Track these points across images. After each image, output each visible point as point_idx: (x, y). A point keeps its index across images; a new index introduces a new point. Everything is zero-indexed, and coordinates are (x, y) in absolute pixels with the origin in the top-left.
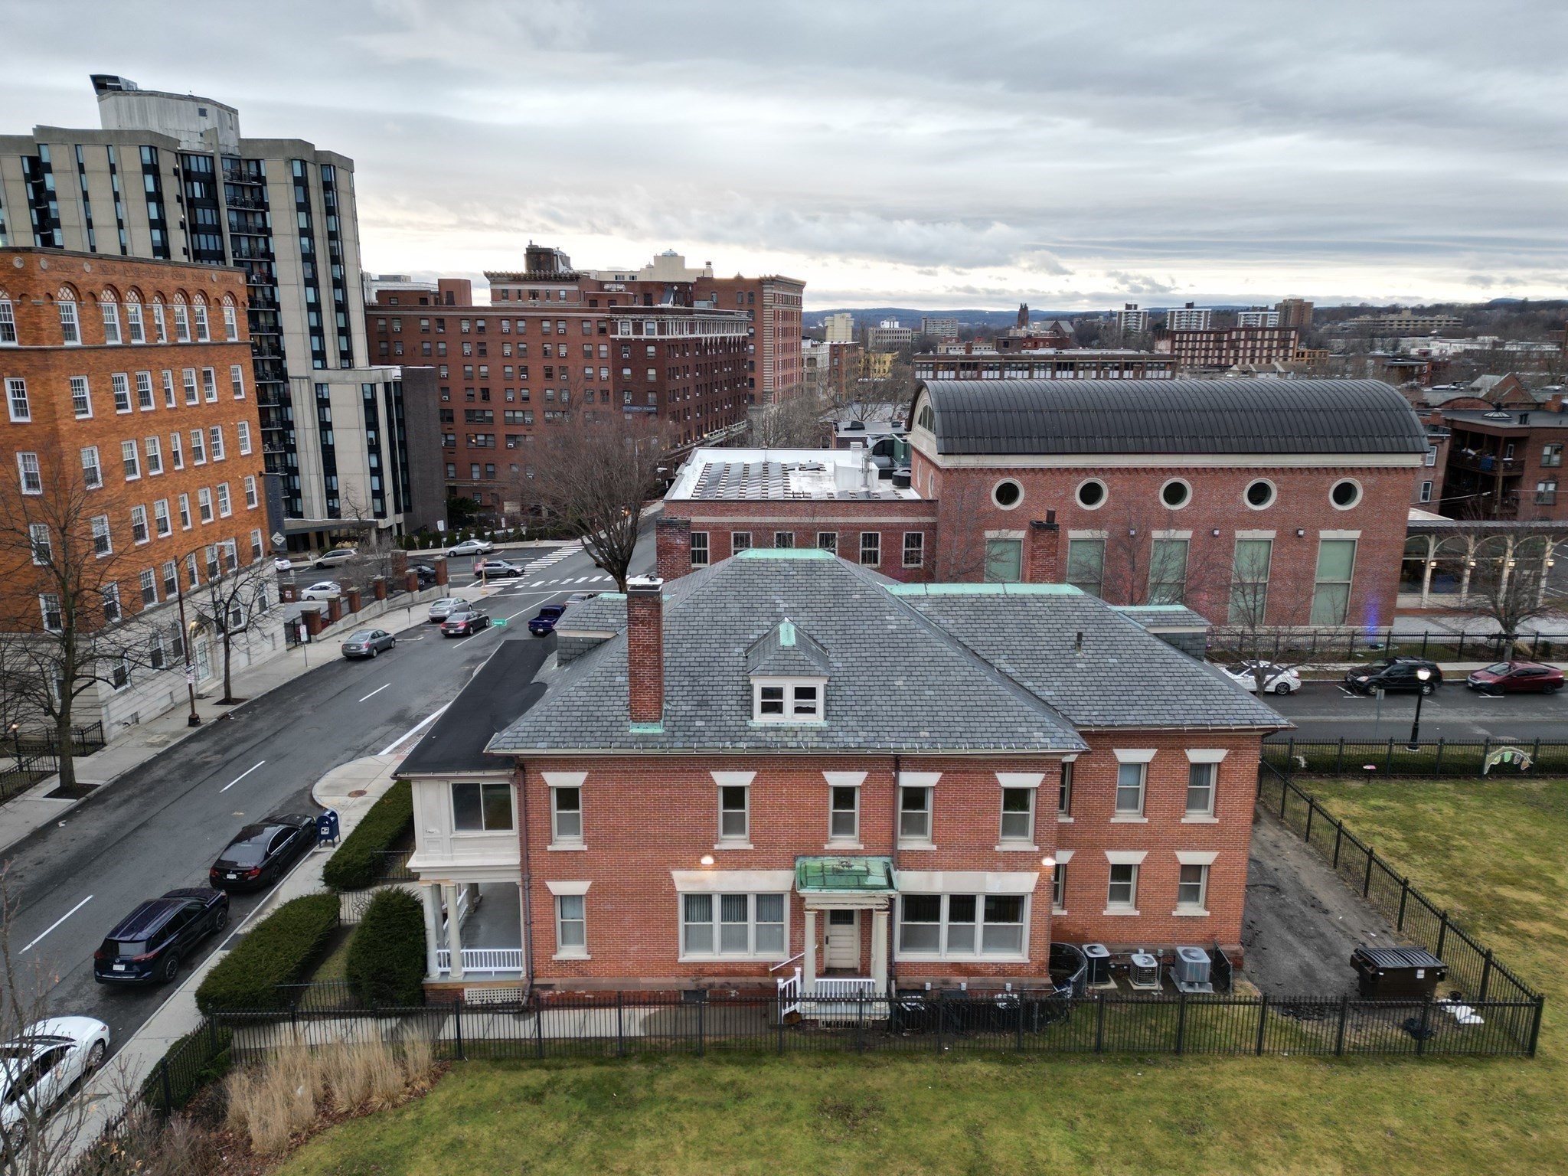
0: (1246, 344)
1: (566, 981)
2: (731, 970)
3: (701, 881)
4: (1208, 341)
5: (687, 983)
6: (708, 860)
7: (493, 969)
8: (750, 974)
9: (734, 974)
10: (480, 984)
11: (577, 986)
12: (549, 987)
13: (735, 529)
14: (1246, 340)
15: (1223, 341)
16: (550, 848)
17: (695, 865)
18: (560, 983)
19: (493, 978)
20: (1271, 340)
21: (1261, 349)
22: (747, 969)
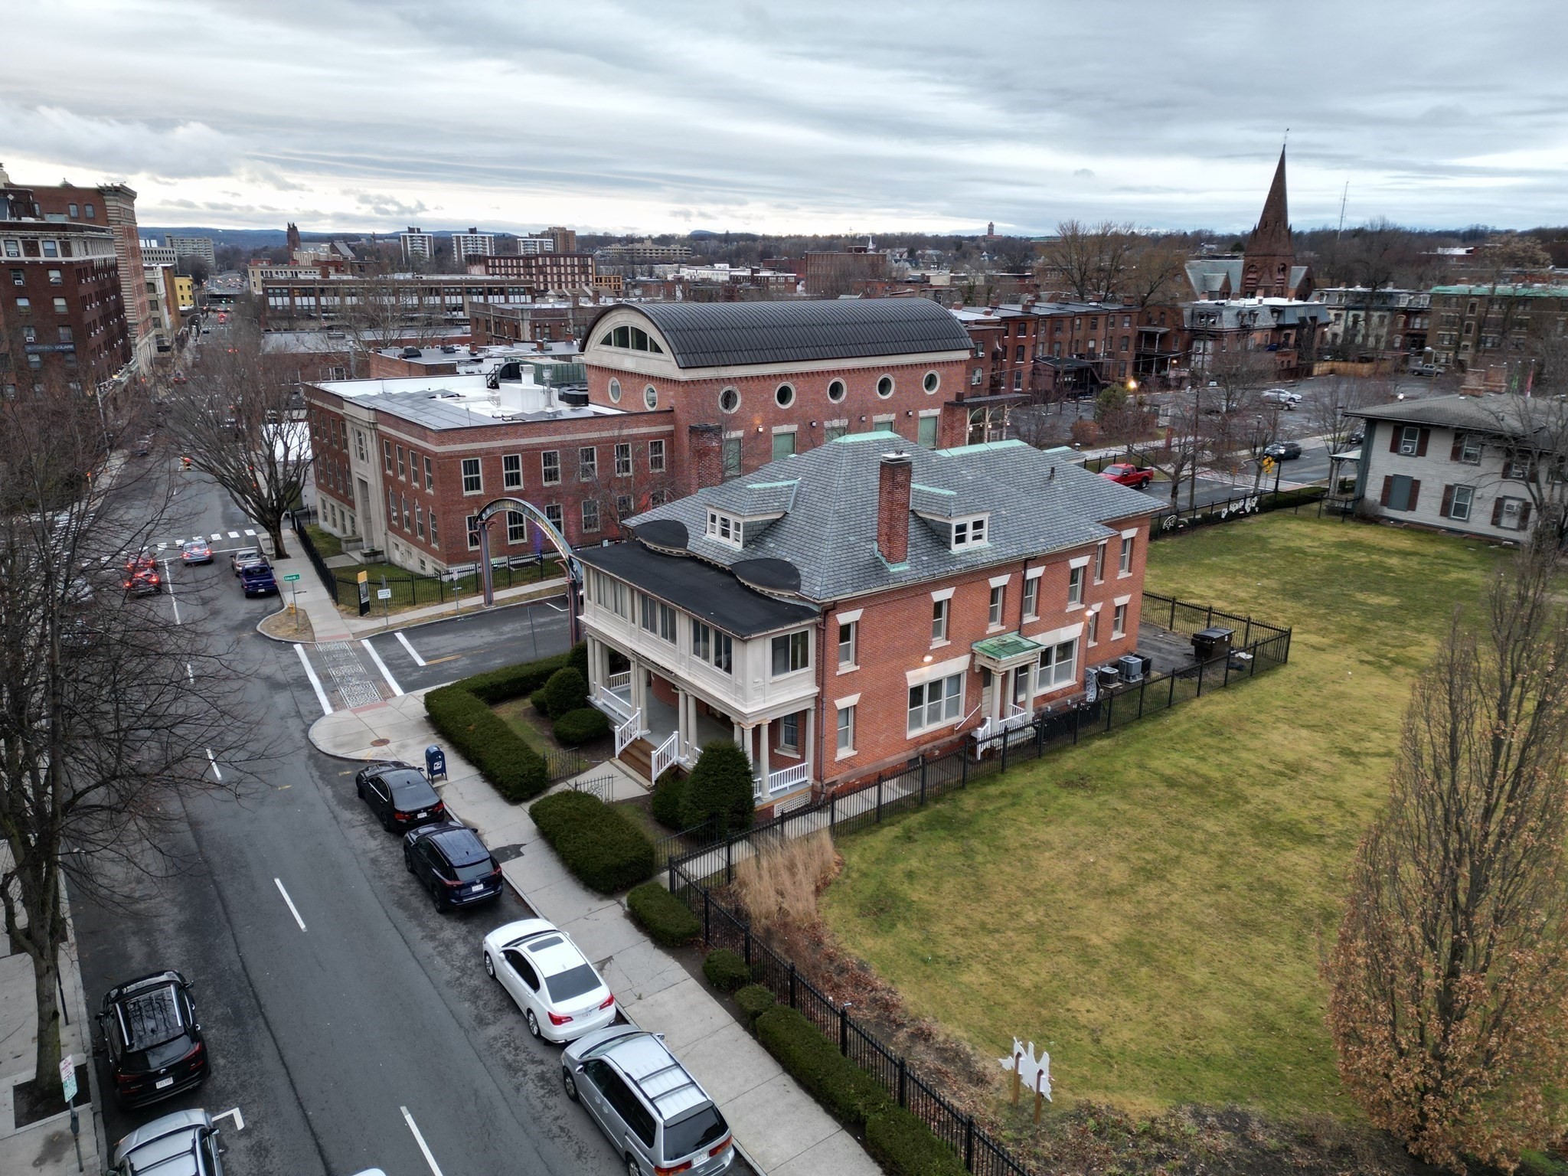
0: (552, 270)
1: (843, 775)
2: (934, 736)
3: (922, 675)
4: (518, 266)
5: (912, 754)
6: (928, 659)
7: (787, 785)
8: (944, 736)
9: (936, 738)
10: (784, 798)
11: (850, 777)
12: (834, 783)
13: (505, 453)
14: (552, 266)
15: (531, 267)
16: (838, 673)
17: (919, 664)
18: (839, 777)
19: (789, 792)
20: (573, 266)
21: (566, 274)
22: (942, 733)
